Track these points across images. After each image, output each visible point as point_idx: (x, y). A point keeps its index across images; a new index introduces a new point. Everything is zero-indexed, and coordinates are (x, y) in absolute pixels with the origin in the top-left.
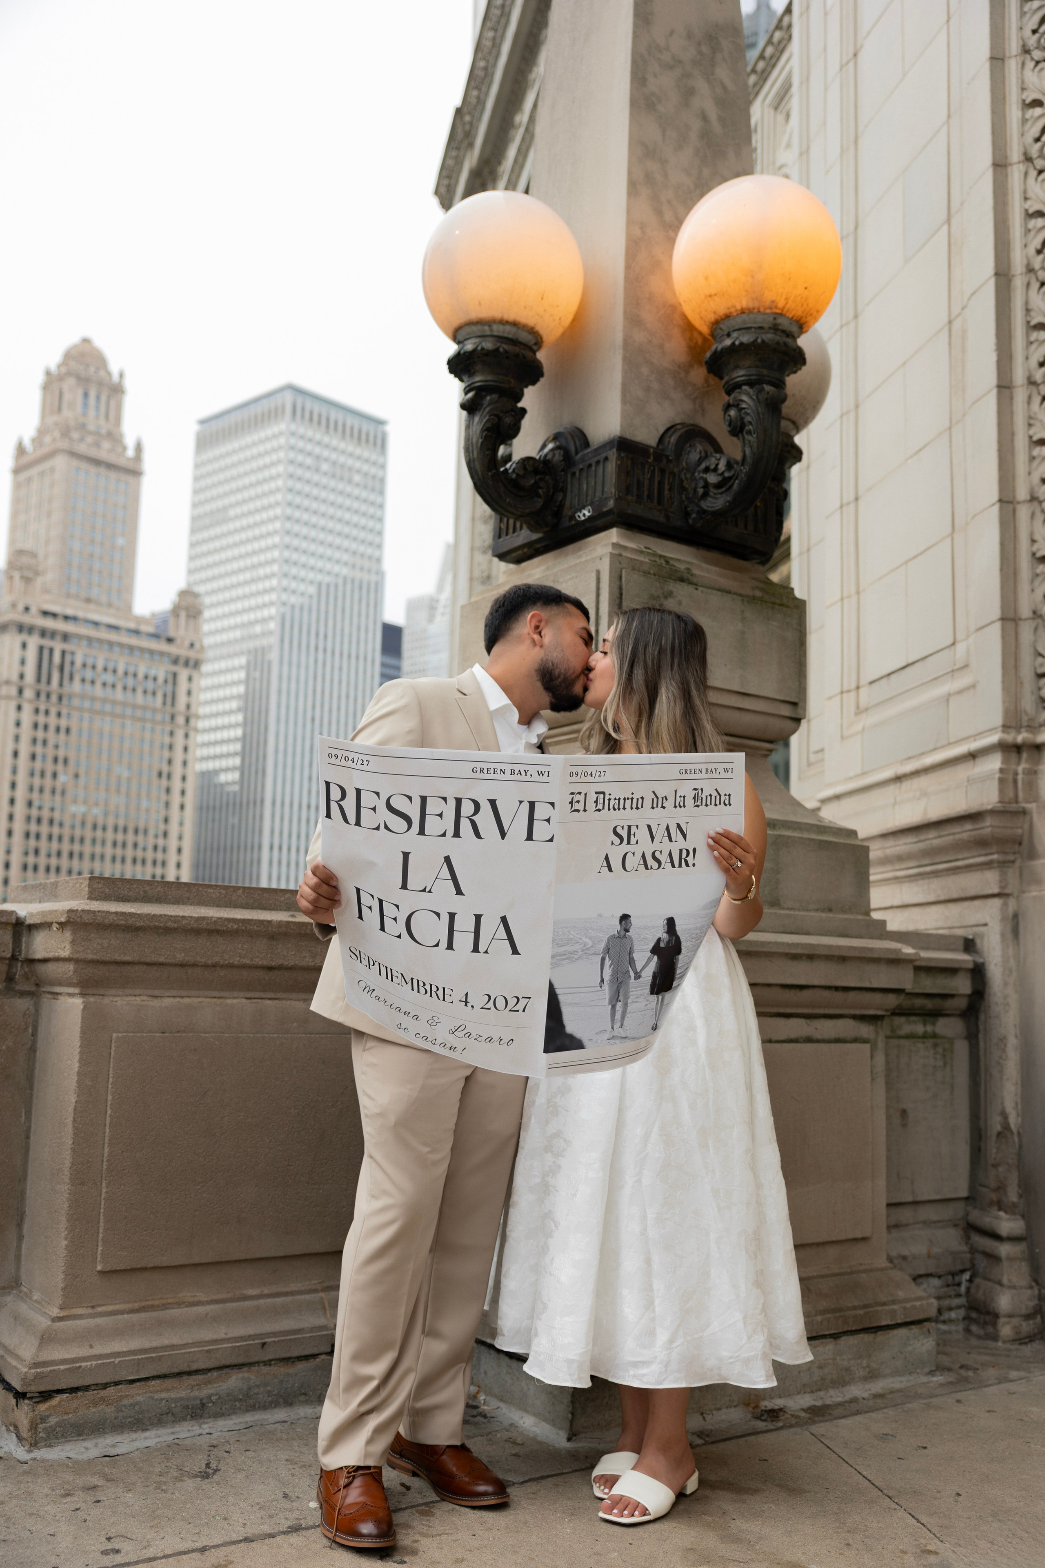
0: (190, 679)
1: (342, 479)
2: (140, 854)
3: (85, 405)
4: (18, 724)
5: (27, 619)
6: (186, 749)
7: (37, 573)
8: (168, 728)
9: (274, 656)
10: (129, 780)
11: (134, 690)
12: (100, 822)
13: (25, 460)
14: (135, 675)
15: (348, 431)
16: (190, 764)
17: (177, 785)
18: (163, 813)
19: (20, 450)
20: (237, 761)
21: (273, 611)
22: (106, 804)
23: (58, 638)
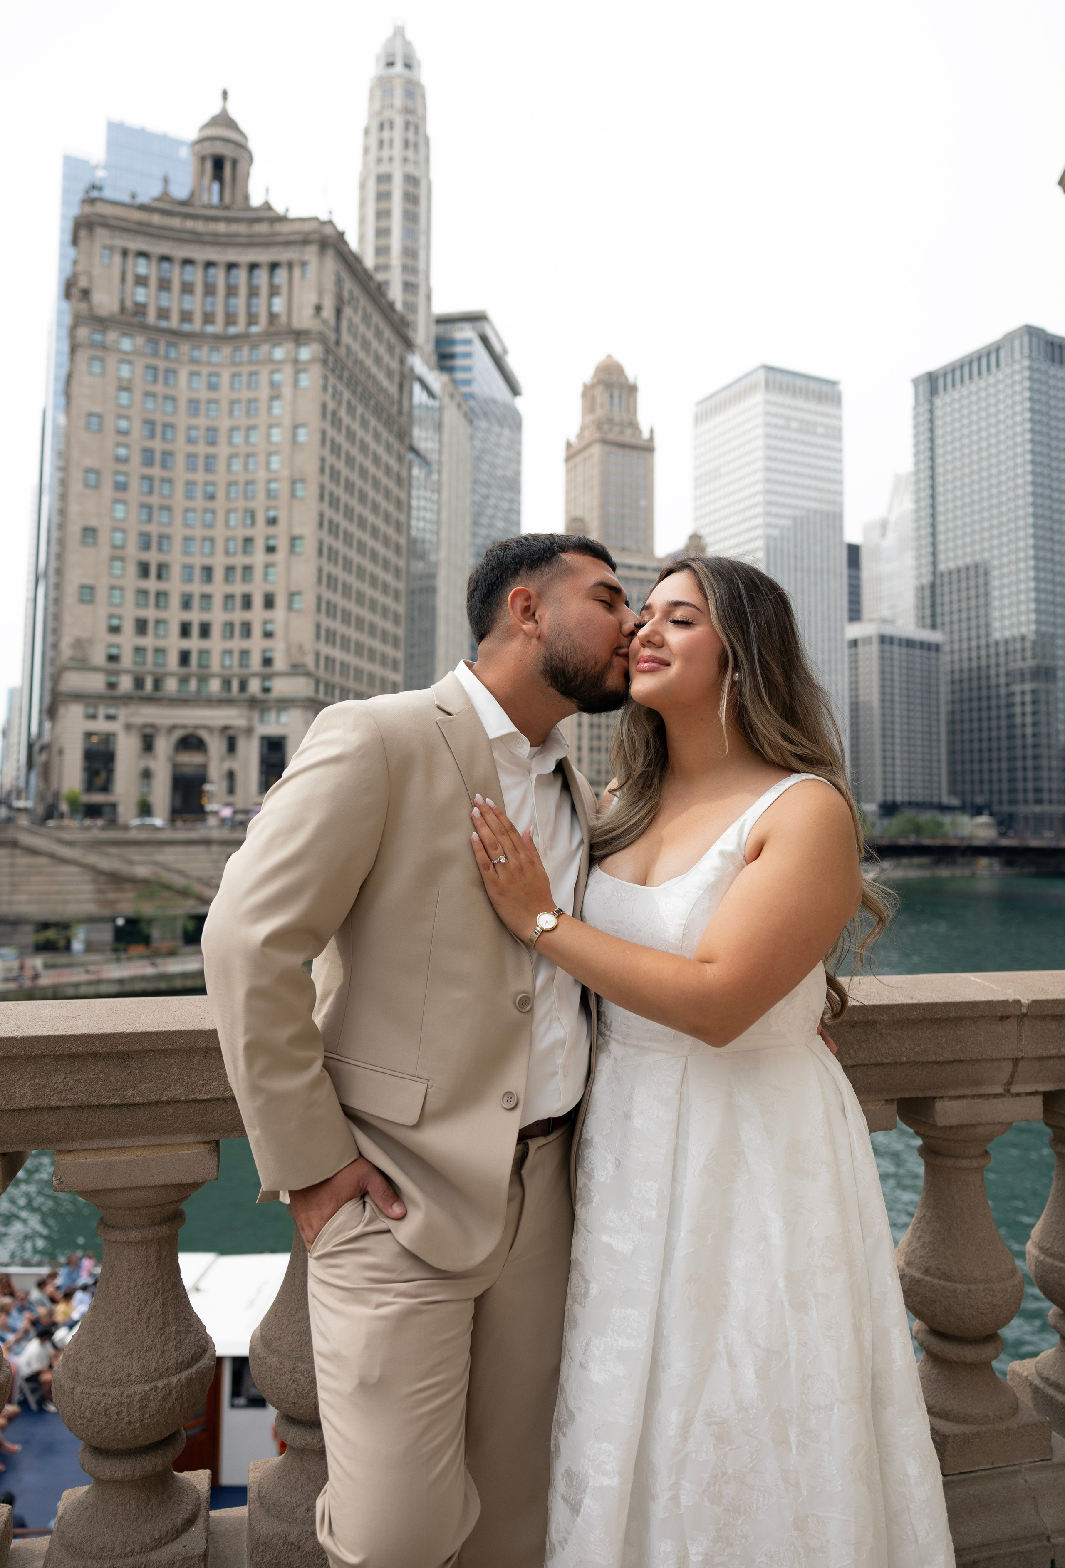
1: (809, 432)
3: (612, 403)
13: (572, 451)
15: (811, 394)
21: (760, 543)
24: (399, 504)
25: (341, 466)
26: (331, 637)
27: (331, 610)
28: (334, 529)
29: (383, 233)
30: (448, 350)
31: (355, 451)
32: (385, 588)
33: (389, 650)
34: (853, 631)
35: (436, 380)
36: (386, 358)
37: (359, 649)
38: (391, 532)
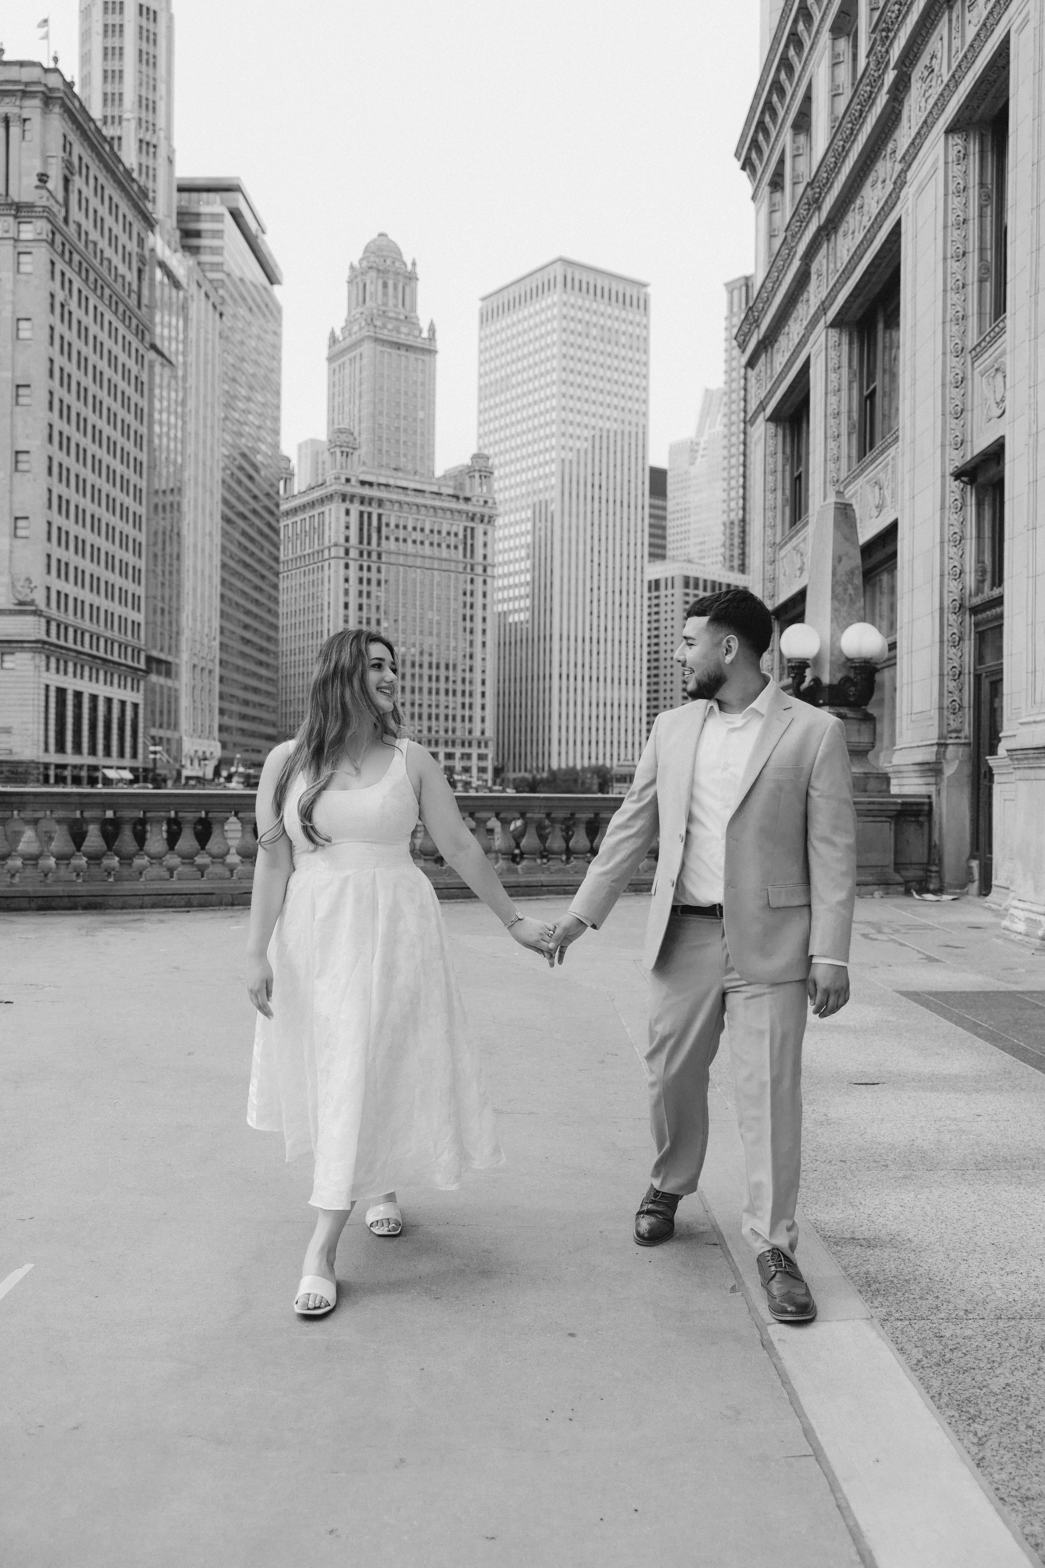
0: (485, 533)
1: (609, 342)
2: (451, 686)
3: (385, 294)
4: (347, 580)
5: (348, 489)
6: (484, 595)
7: (354, 449)
8: (469, 577)
9: (554, 507)
10: (438, 623)
11: (439, 545)
12: (417, 660)
13: (338, 347)
14: (439, 532)
15: (613, 297)
16: (488, 607)
17: (478, 626)
18: (468, 650)
19: (333, 340)
20: (528, 602)
21: (553, 467)
22: (421, 645)
23: (375, 504)
24: (139, 414)
25: (71, 368)
26: (63, 570)
27: (63, 538)
28: (65, 443)
29: (112, 76)
30: (193, 226)
31: (87, 351)
32: (124, 514)
33: (130, 586)
34: (655, 571)
35: (179, 264)
36: (123, 239)
37: (95, 584)
38: (129, 446)
